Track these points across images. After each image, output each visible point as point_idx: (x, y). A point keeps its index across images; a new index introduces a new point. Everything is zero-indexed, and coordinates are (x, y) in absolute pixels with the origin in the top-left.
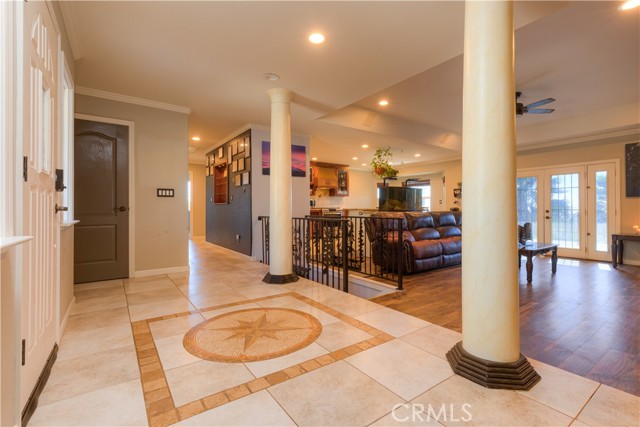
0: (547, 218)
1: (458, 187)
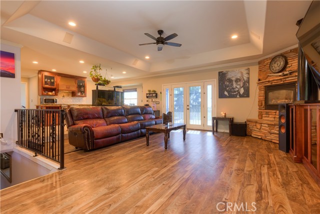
0: (188, 109)
1: (148, 93)
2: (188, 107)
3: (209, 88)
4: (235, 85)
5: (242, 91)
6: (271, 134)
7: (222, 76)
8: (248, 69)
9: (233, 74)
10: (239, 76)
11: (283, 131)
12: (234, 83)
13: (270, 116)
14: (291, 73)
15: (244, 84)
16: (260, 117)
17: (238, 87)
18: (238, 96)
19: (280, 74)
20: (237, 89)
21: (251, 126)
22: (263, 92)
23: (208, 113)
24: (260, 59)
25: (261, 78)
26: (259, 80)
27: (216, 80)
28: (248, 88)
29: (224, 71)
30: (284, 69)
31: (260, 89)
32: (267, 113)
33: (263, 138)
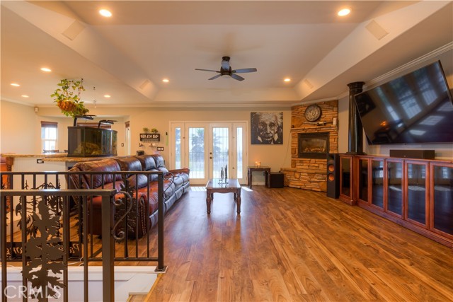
0: (211, 158)
1: (144, 132)
2: (211, 156)
3: (240, 131)
4: (269, 130)
5: (276, 137)
6: (311, 182)
7: (255, 119)
8: (282, 114)
9: (267, 117)
10: (273, 120)
11: (331, 179)
12: (268, 127)
13: (305, 164)
14: (325, 124)
15: (278, 129)
16: (293, 166)
17: (272, 132)
18: (272, 143)
19: (316, 123)
20: (271, 135)
21: (288, 176)
22: (297, 139)
23: (238, 162)
24: (293, 105)
25: (294, 124)
26: (293, 127)
27: (247, 122)
28: (282, 133)
29: (258, 112)
30: (318, 119)
31: (293, 137)
32: (301, 162)
33: (303, 187)
